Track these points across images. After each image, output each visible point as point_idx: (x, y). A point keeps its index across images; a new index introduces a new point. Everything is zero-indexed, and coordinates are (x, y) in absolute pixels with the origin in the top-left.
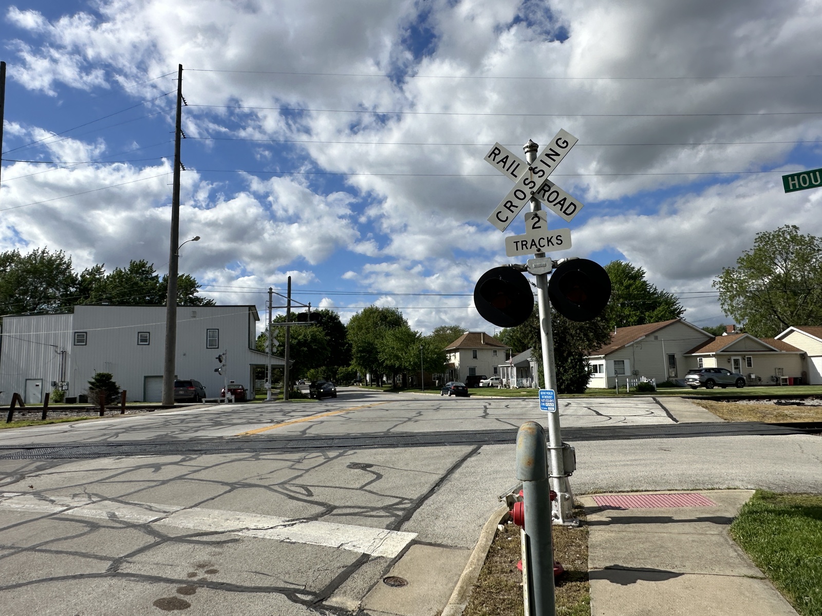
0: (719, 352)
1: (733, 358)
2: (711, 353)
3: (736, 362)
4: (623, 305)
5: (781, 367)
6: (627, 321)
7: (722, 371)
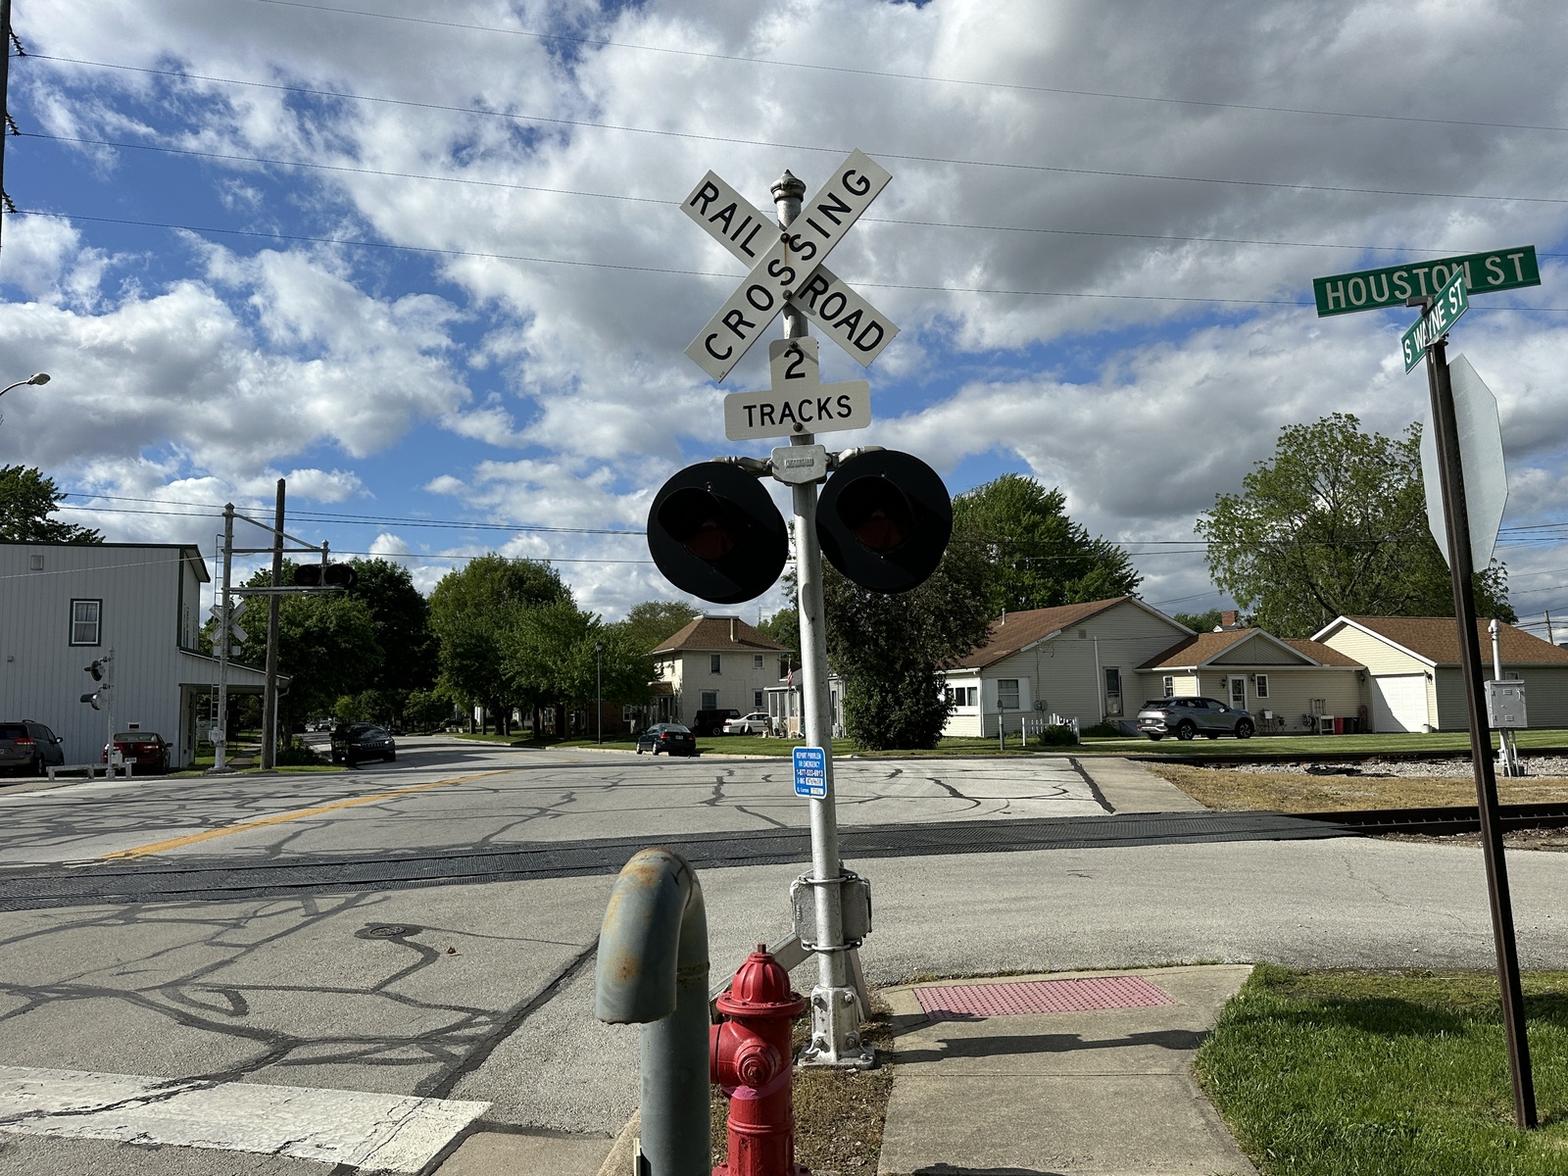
0: (1204, 666)
1: (1231, 678)
2: (1189, 668)
3: (1238, 685)
4: (1021, 565)
5: (1320, 696)
6: (1027, 599)
7: (1209, 704)
